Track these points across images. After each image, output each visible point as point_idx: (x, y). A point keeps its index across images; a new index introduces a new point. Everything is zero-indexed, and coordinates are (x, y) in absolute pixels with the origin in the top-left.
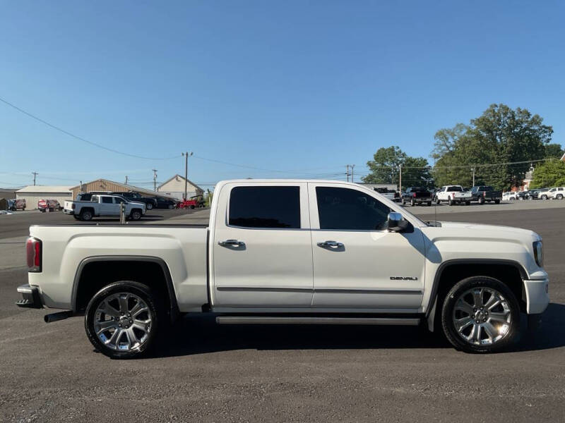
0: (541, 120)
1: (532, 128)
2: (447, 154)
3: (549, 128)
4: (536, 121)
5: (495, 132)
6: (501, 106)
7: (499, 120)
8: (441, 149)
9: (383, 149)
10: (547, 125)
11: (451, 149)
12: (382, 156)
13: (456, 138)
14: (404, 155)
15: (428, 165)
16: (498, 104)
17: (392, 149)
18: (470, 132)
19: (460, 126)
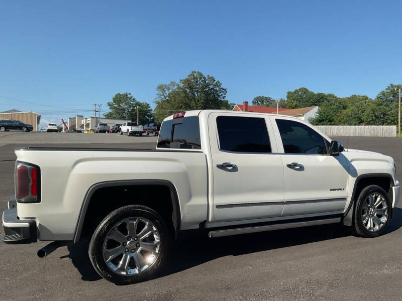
0: (221, 84)
1: (215, 89)
2: (165, 102)
3: (225, 90)
4: (218, 84)
5: (194, 90)
6: (198, 72)
7: (197, 82)
8: (160, 98)
9: (119, 94)
10: (224, 88)
11: (167, 98)
12: (119, 99)
13: (170, 91)
14: (134, 100)
15: (149, 109)
16: (196, 71)
17: (126, 95)
18: (179, 88)
19: (173, 83)
